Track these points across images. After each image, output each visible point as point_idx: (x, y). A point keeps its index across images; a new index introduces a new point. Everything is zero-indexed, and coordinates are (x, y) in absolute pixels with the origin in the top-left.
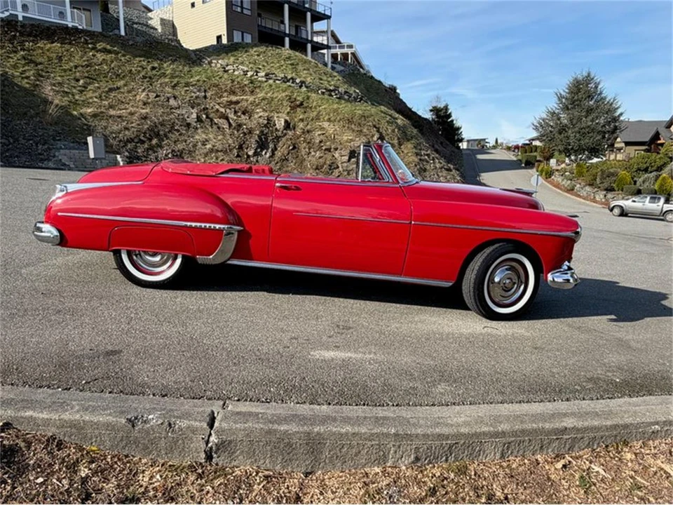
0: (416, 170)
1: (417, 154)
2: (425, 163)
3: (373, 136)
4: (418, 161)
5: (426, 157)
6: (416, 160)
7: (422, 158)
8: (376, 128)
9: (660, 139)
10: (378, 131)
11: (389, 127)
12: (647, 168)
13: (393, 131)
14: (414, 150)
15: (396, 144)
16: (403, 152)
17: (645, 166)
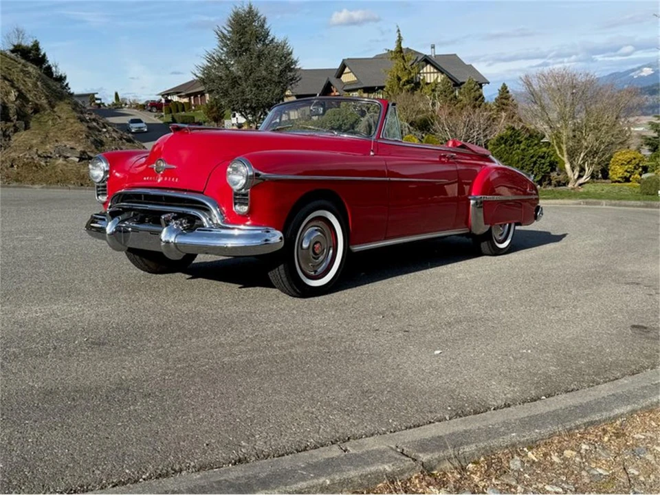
0: (89, 143)
1: (82, 120)
2: (97, 133)
3: (7, 94)
4: (87, 129)
5: (95, 124)
6: (84, 128)
7: (90, 125)
8: (8, 80)
9: (333, 92)
10: (13, 86)
11: (26, 79)
12: (341, 126)
13: (35, 85)
14: (77, 115)
15: (46, 106)
16: (59, 117)
17: (338, 123)
